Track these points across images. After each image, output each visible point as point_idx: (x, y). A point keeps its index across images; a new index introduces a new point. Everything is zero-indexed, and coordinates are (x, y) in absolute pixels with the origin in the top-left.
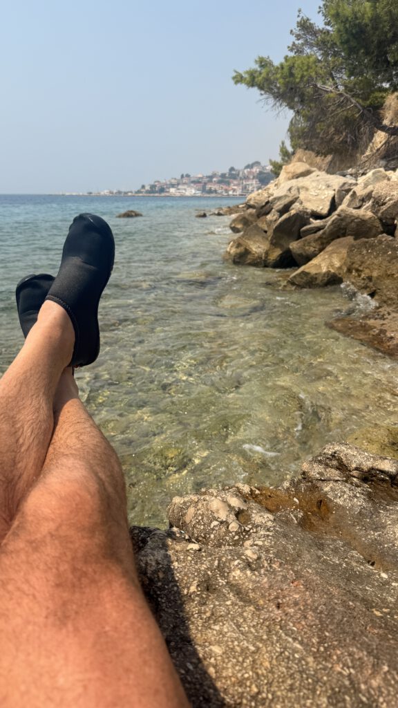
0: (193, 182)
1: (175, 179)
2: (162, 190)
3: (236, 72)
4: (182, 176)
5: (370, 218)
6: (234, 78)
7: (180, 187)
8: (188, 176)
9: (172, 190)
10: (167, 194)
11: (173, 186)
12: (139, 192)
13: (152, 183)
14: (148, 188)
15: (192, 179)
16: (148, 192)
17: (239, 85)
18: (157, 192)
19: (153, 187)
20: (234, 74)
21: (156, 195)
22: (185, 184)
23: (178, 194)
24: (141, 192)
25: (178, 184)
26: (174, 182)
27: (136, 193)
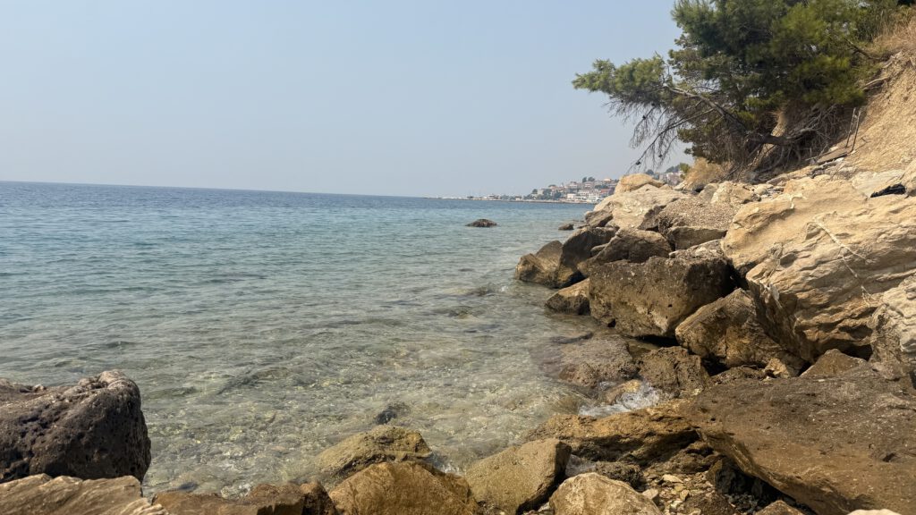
0: (597, 187)
1: (575, 183)
2: (558, 196)
3: (577, 75)
4: (584, 180)
5: (658, 241)
6: (574, 82)
7: (580, 192)
8: (591, 180)
9: (570, 196)
10: (563, 200)
11: (572, 191)
12: (529, 197)
13: (547, 188)
14: (540, 193)
15: (597, 184)
16: (539, 197)
17: (579, 89)
18: (550, 198)
19: (546, 191)
20: (576, 78)
21: (549, 201)
22: (587, 189)
23: (576, 201)
24: (532, 198)
25: (578, 190)
26: (572, 185)
27: (525, 198)
